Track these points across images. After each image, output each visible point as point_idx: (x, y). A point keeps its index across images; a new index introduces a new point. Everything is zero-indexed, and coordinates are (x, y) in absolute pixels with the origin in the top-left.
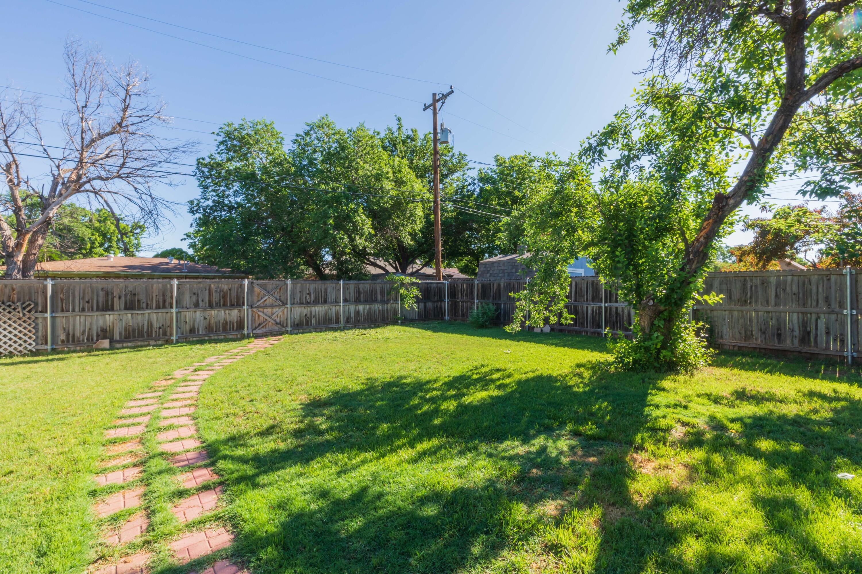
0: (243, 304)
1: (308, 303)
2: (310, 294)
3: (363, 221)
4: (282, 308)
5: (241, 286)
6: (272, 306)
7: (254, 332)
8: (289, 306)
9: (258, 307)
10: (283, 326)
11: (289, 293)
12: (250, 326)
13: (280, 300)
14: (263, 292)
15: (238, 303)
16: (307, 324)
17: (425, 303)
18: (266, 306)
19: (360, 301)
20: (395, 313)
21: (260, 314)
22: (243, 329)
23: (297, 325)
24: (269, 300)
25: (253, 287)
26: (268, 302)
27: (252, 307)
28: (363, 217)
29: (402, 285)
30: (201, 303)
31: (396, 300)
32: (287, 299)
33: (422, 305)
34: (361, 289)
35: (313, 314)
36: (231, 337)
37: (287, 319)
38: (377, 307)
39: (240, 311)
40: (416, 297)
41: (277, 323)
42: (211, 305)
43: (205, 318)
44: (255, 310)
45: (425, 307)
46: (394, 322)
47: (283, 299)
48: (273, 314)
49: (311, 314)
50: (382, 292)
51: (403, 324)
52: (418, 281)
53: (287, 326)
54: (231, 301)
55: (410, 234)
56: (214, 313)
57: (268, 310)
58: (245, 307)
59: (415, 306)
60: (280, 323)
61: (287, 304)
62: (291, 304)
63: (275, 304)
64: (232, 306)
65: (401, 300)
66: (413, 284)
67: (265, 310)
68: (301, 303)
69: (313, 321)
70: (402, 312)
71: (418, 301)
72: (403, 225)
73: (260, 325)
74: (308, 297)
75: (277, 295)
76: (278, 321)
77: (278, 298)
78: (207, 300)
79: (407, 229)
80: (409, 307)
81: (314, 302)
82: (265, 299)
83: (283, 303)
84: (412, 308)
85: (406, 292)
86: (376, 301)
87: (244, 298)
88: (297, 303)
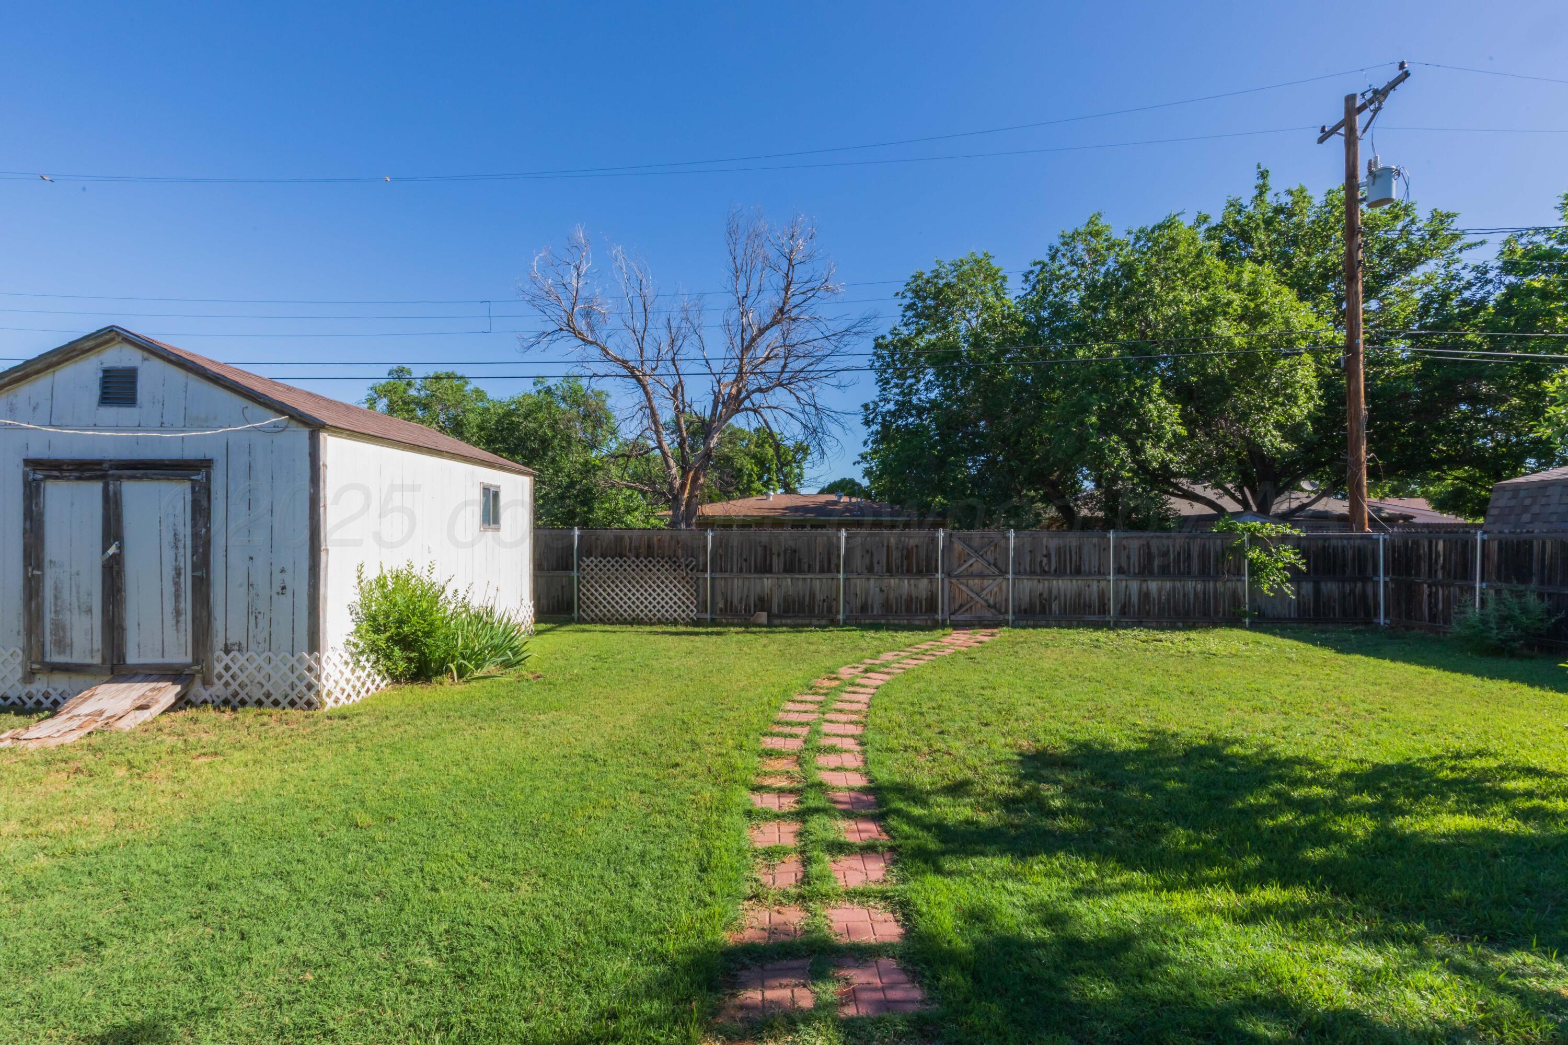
0: (937, 571)
1: (1044, 572)
2: (1048, 556)
3: (1161, 410)
4: (999, 580)
5: (934, 540)
6: (981, 576)
7: (953, 617)
8: (1010, 576)
9: (958, 577)
10: (1000, 612)
11: (1011, 554)
12: (946, 608)
13: (995, 565)
14: (967, 550)
15: (928, 569)
16: (1043, 611)
17: (1317, 584)
18: (972, 576)
19: (1151, 573)
20: (1236, 600)
21: (963, 588)
22: (936, 612)
23: (1025, 611)
24: (977, 564)
25: (951, 542)
26: (975, 569)
27: (949, 575)
28: (1162, 402)
29: (1255, 540)
30: (876, 567)
31: (1239, 572)
32: (1007, 566)
33: (1307, 588)
34: (1154, 550)
35: (1055, 592)
36: (917, 622)
37: (1007, 600)
38: (1192, 586)
39: (931, 582)
40: (1292, 568)
41: (989, 606)
42: (889, 571)
43: (882, 590)
44: (954, 581)
45: (1317, 592)
46: (1233, 620)
47: (1000, 564)
48: (983, 590)
49: (1050, 592)
50: (1204, 555)
51: (1254, 627)
52: (1296, 532)
53: (1007, 612)
54: (918, 564)
55: (1279, 426)
56: (893, 582)
57: (975, 583)
58: (939, 576)
59: (1289, 589)
60: (994, 607)
61: (1007, 572)
62: (1014, 573)
63: (987, 572)
64: (919, 572)
65: (1252, 573)
66: (1285, 539)
67: (971, 582)
68: (1033, 573)
69: (1055, 607)
70: (1252, 599)
71: (1296, 575)
72: (1260, 409)
73: (961, 606)
74: (1045, 560)
75: (990, 557)
76: (991, 602)
77: (992, 561)
78: (884, 561)
79: (1273, 417)
80: (1271, 589)
81: (1055, 571)
82: (970, 562)
83: (1000, 570)
84: (1279, 592)
85: (1263, 557)
86: (1189, 573)
87: (937, 560)
88: (1025, 573)
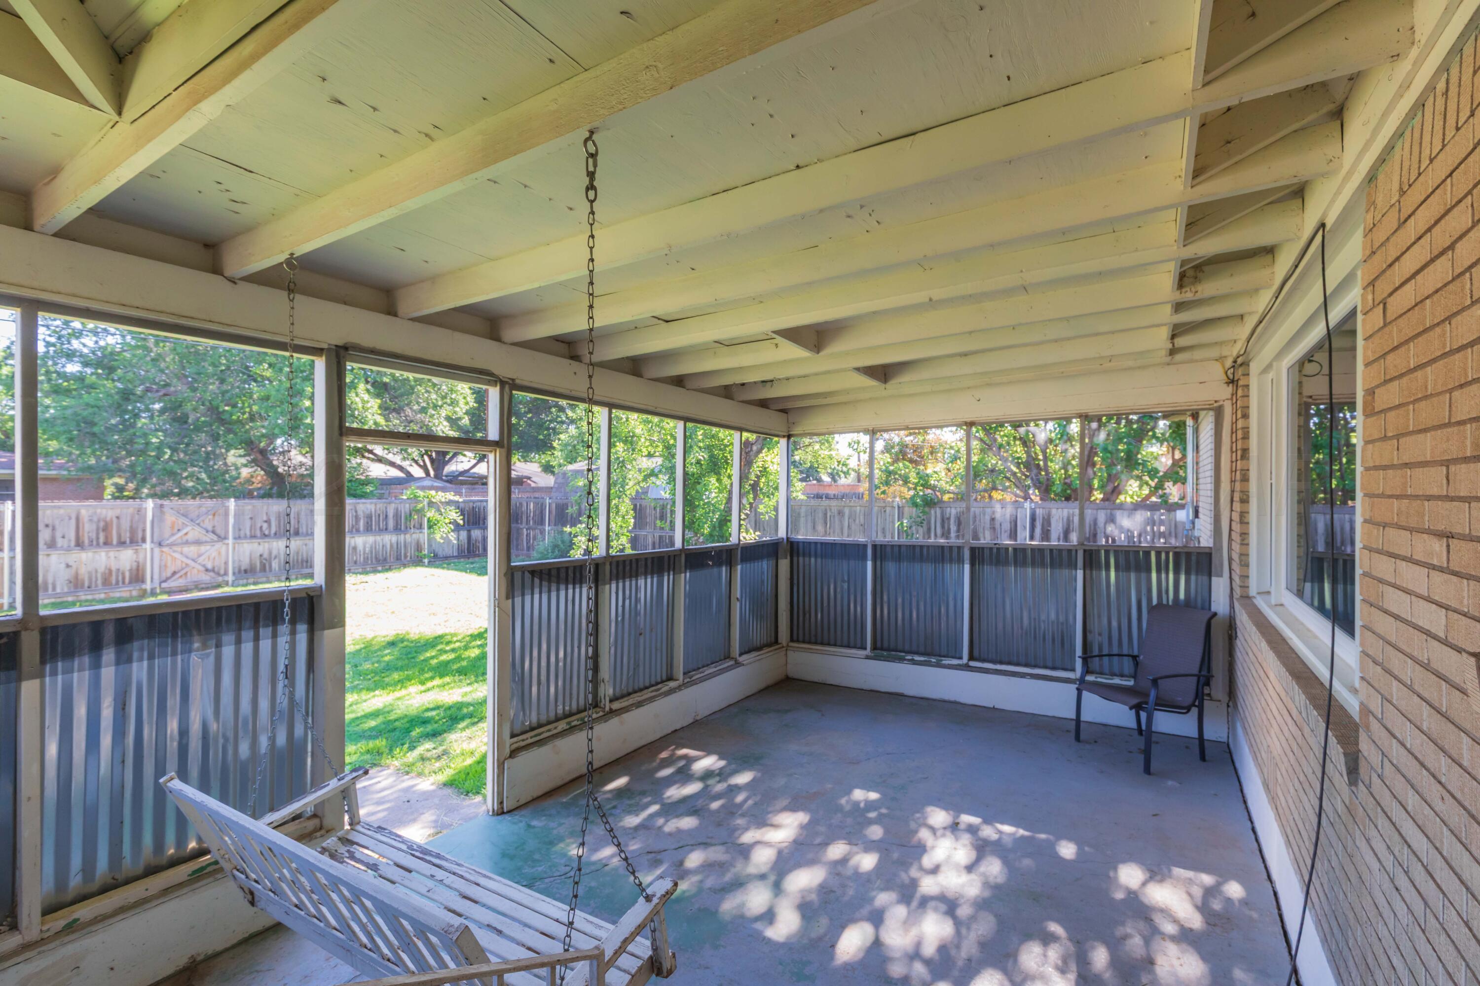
0: (144, 540)
1: (265, 536)
2: (268, 522)
3: (364, 402)
4: (218, 545)
5: (140, 511)
6: (198, 542)
7: (164, 585)
8: (230, 541)
9: (170, 545)
10: (218, 574)
11: (231, 520)
12: (156, 577)
13: (214, 532)
14: (182, 520)
15: (134, 539)
16: (263, 569)
17: (469, 531)
18: (187, 543)
19: (358, 531)
20: (419, 548)
21: (176, 555)
22: (143, 581)
23: (246, 571)
24: (194, 532)
25: (162, 513)
26: (190, 537)
27: (160, 544)
28: (366, 397)
29: (431, 504)
30: (60, 542)
31: (421, 527)
32: (227, 532)
33: (464, 534)
34: (360, 513)
35: (274, 553)
36: (118, 595)
37: (226, 563)
38: (389, 539)
39: (136, 551)
40: (455, 523)
41: (207, 570)
42: (79, 544)
43: (68, 566)
44: (165, 549)
45: (469, 538)
46: (417, 562)
47: (218, 531)
48: (200, 556)
49: (270, 553)
50: (397, 516)
51: (431, 564)
52: (457, 498)
53: (226, 574)
54: (119, 536)
55: (448, 419)
56: (85, 556)
57: (192, 550)
58: (148, 545)
59: (453, 537)
60: (213, 570)
61: (226, 538)
62: (235, 538)
63: (204, 539)
64: (122, 543)
65: (430, 527)
66: (449, 503)
67: (186, 549)
68: (253, 537)
69: (275, 565)
70: (430, 545)
71: (457, 527)
72: (435, 407)
73: (174, 573)
74: (265, 526)
75: (208, 525)
76: (210, 566)
77: (210, 528)
78: (72, 535)
79: (443, 413)
80: (442, 538)
81: (275, 534)
82: (185, 531)
83: (219, 537)
84: (447, 540)
85: (438, 517)
86: (386, 529)
87: (144, 531)
88: (245, 537)
